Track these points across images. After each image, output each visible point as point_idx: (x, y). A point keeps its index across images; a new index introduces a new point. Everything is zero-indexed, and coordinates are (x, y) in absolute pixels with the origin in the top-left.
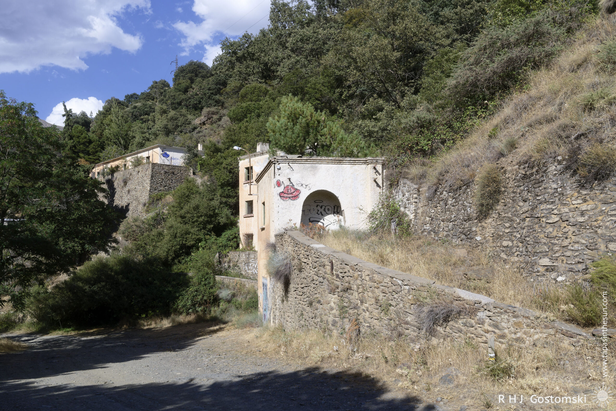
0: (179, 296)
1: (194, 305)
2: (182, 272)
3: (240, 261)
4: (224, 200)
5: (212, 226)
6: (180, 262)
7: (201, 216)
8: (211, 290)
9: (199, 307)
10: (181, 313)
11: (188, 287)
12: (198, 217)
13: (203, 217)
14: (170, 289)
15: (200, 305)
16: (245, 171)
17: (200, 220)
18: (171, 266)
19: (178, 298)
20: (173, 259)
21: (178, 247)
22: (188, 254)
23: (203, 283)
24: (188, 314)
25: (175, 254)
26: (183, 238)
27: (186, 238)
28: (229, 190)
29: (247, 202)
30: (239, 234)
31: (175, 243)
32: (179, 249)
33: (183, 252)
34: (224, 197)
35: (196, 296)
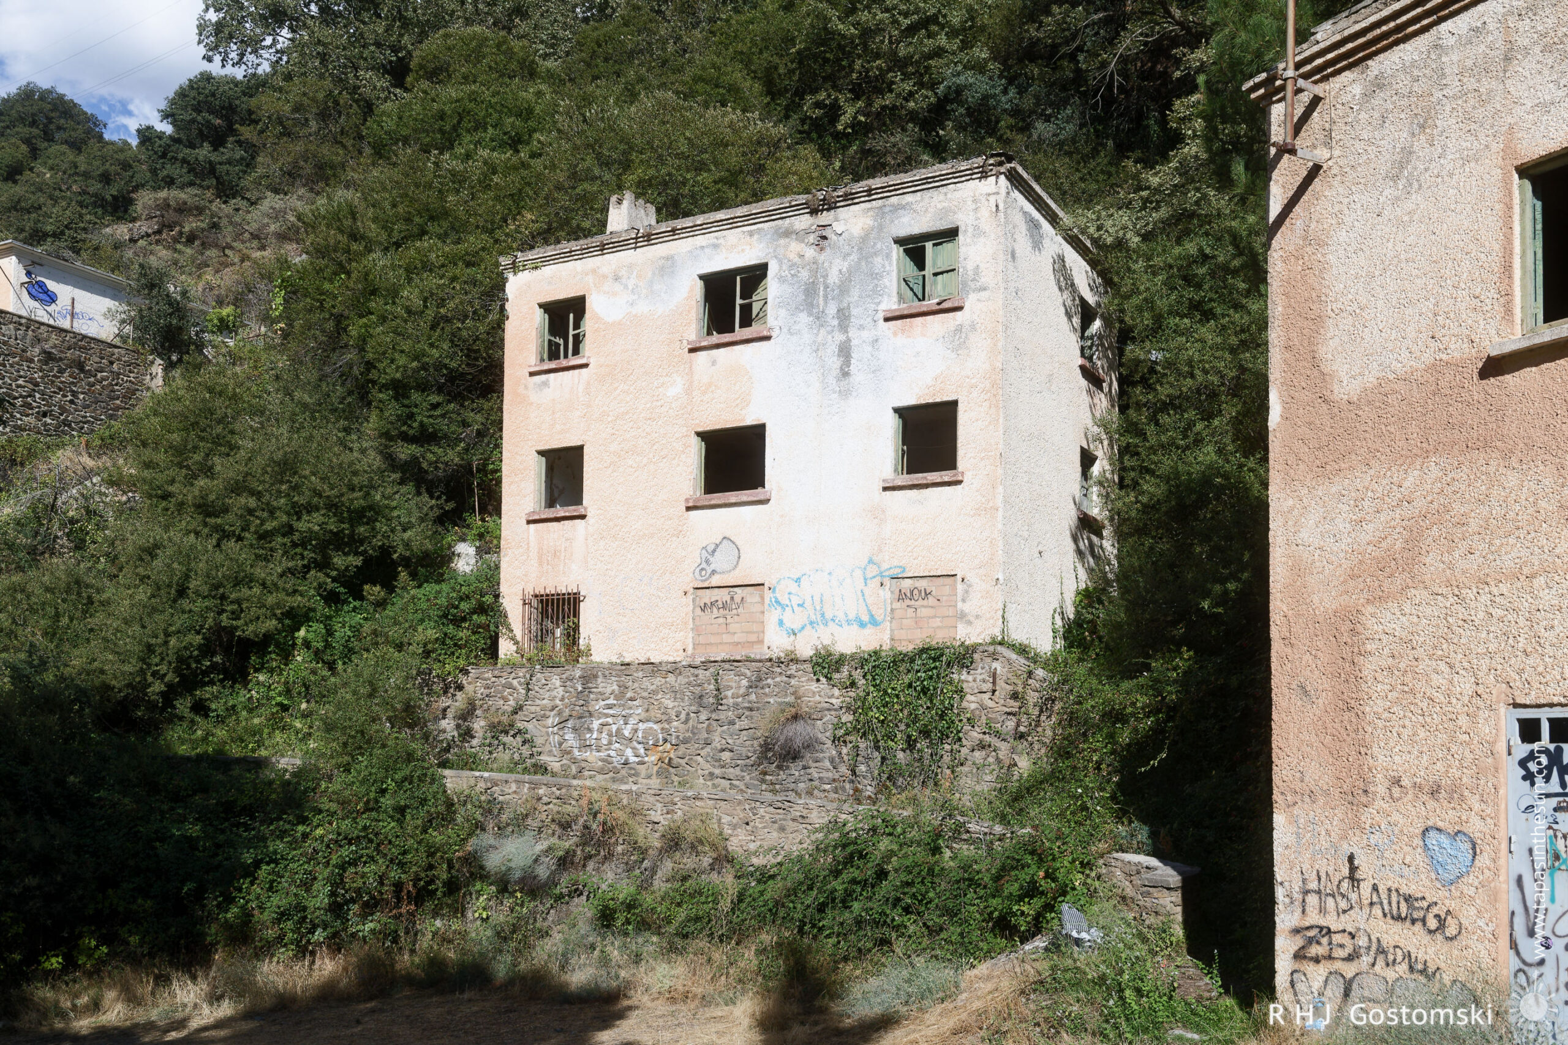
0: (257, 864)
1: (337, 909)
2: (220, 752)
3: (530, 709)
4: (404, 451)
5: (358, 561)
6: (201, 708)
7: (310, 508)
8: (436, 837)
9: (364, 916)
10: (266, 949)
11: (303, 820)
12: (297, 511)
13: (317, 517)
14: (194, 830)
15: (370, 907)
16: (539, 318)
17: (302, 526)
18: (152, 727)
19: (250, 872)
20: (170, 695)
21: (198, 639)
22: (238, 675)
23: (387, 802)
24: (304, 951)
25: (177, 671)
26: (223, 597)
27: (238, 602)
28: (435, 406)
29: (541, 453)
30: (497, 596)
31: (179, 621)
32: (200, 647)
33: (214, 667)
34: (405, 438)
35: (354, 863)
